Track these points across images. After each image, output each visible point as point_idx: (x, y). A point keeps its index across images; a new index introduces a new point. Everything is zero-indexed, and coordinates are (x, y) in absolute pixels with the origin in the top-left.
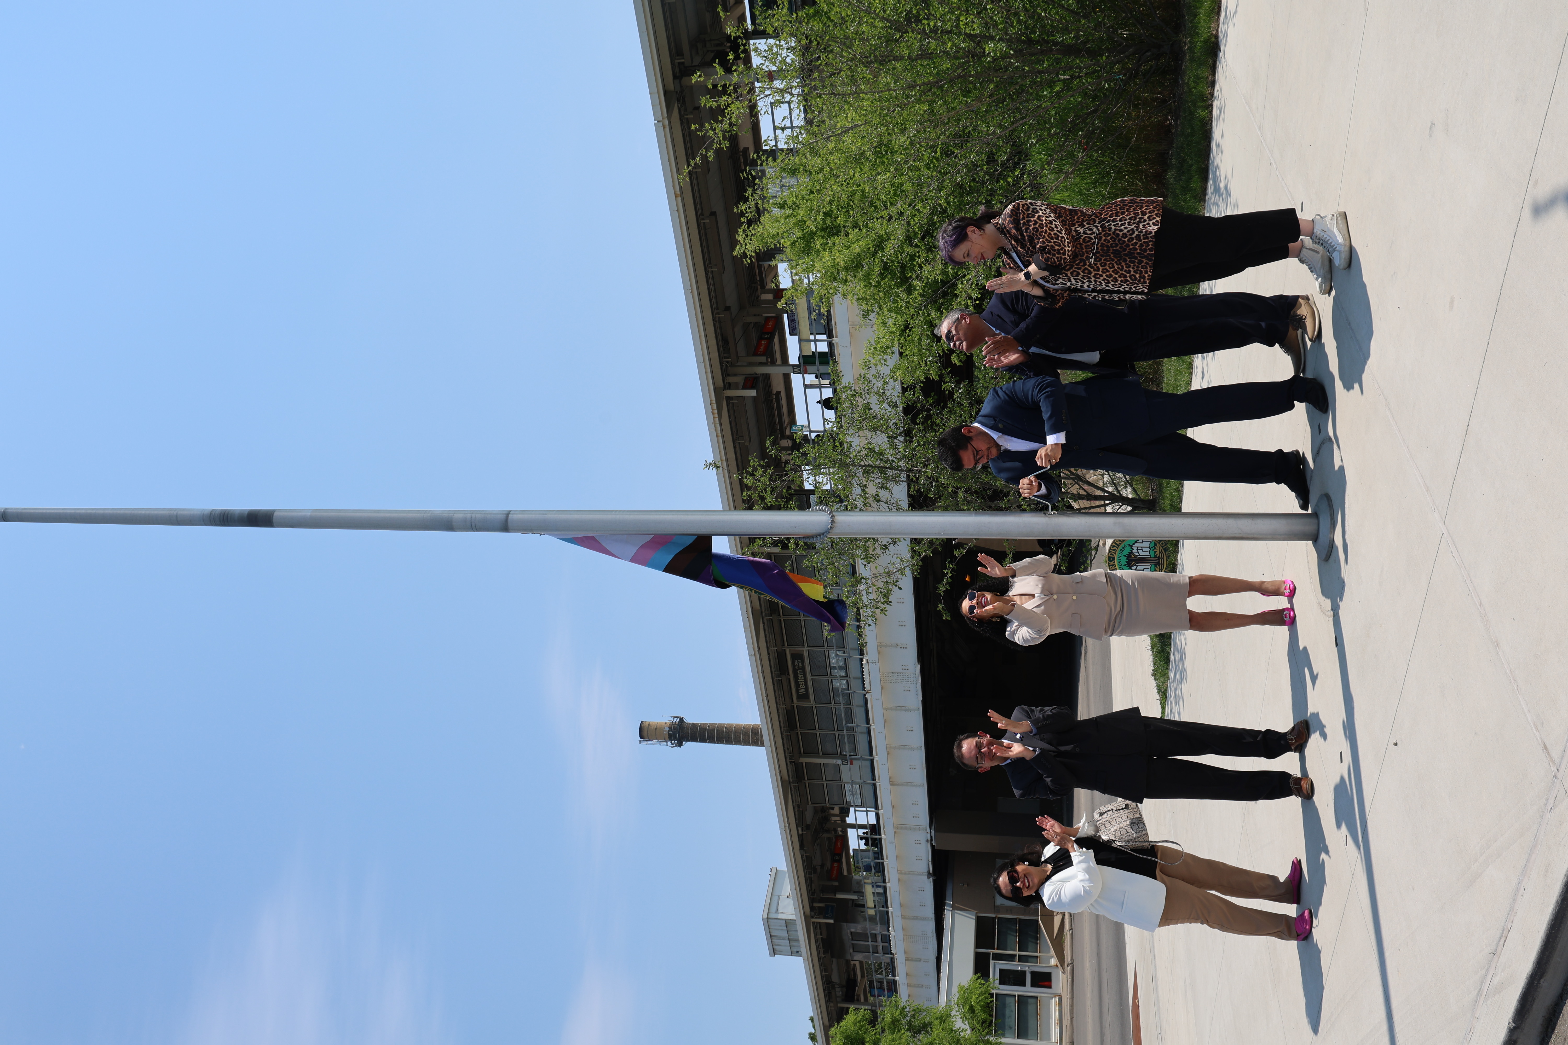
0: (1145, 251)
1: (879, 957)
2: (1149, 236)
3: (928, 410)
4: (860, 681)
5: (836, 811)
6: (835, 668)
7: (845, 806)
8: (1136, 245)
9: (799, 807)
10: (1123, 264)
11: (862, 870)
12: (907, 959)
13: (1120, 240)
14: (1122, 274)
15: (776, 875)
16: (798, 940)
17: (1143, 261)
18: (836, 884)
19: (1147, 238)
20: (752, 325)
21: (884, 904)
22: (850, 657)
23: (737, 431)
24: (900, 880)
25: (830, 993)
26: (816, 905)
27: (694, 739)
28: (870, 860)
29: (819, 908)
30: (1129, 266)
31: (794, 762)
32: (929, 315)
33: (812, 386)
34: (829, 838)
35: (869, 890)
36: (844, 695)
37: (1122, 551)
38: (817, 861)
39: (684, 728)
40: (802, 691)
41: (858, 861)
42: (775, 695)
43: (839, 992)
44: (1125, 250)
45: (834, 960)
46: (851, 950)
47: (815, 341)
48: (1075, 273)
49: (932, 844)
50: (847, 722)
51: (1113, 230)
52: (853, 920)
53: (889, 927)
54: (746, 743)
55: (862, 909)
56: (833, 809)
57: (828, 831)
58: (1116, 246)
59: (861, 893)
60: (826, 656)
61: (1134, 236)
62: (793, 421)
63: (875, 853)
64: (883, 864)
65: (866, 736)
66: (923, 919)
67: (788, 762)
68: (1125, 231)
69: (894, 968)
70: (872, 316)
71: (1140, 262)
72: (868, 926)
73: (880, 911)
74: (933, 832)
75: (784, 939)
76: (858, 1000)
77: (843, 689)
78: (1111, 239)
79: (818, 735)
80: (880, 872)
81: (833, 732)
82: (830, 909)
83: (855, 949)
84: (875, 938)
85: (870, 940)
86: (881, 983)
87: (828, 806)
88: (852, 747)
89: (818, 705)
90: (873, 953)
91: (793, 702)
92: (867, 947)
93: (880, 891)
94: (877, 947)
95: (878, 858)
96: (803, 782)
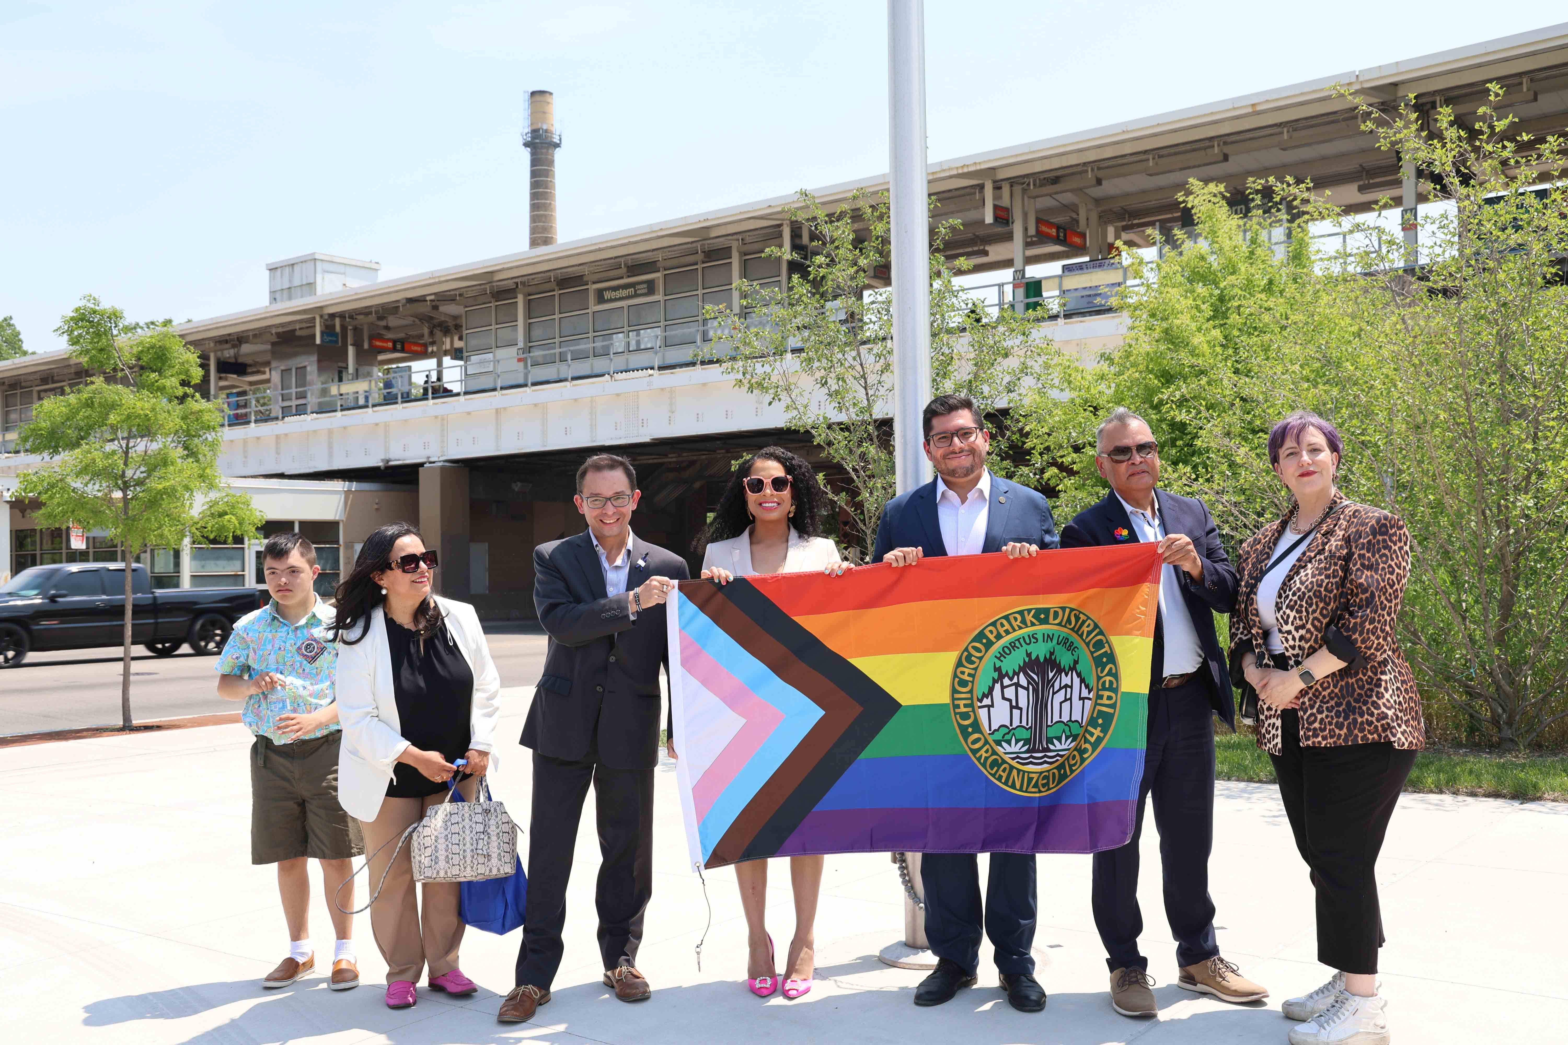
1: (277, 402)
4: (625, 368)
5: (458, 344)
7: (465, 354)
9: (460, 295)
12: (278, 437)
15: (371, 269)
16: (290, 298)
18: (366, 346)
20: (1075, 216)
21: (345, 407)
22: (656, 353)
24: (377, 424)
25: (227, 342)
26: (337, 321)
27: (535, 162)
28: (400, 387)
29: (334, 326)
31: (517, 287)
33: (999, 294)
34: (423, 336)
35: (361, 386)
36: (605, 347)
38: (392, 321)
39: (547, 148)
40: (607, 295)
41: (396, 372)
42: (601, 260)
43: (229, 354)
45: (269, 347)
46: (283, 368)
47: (1058, 297)
49: (424, 463)
50: (572, 352)
52: (322, 367)
53: (317, 413)
54: (533, 228)
55: (336, 379)
56: (461, 339)
57: (431, 333)
59: (357, 376)
60: (652, 325)
63: (410, 394)
64: (396, 403)
65: (554, 377)
66: (331, 455)
67: (516, 280)
69: (266, 421)
72: (315, 386)
73: (335, 402)
74: (440, 464)
75: (290, 281)
76: (220, 378)
77: (613, 346)
79: (553, 317)
80: (385, 400)
81: (557, 336)
82: (334, 339)
83: (285, 372)
84: (302, 396)
85: (299, 390)
86: (245, 406)
87: (465, 332)
88: (541, 360)
89: (591, 315)
90: (282, 395)
91: (594, 283)
92: (290, 388)
93: (361, 402)
94: (291, 399)
95: (402, 398)
96: (492, 300)
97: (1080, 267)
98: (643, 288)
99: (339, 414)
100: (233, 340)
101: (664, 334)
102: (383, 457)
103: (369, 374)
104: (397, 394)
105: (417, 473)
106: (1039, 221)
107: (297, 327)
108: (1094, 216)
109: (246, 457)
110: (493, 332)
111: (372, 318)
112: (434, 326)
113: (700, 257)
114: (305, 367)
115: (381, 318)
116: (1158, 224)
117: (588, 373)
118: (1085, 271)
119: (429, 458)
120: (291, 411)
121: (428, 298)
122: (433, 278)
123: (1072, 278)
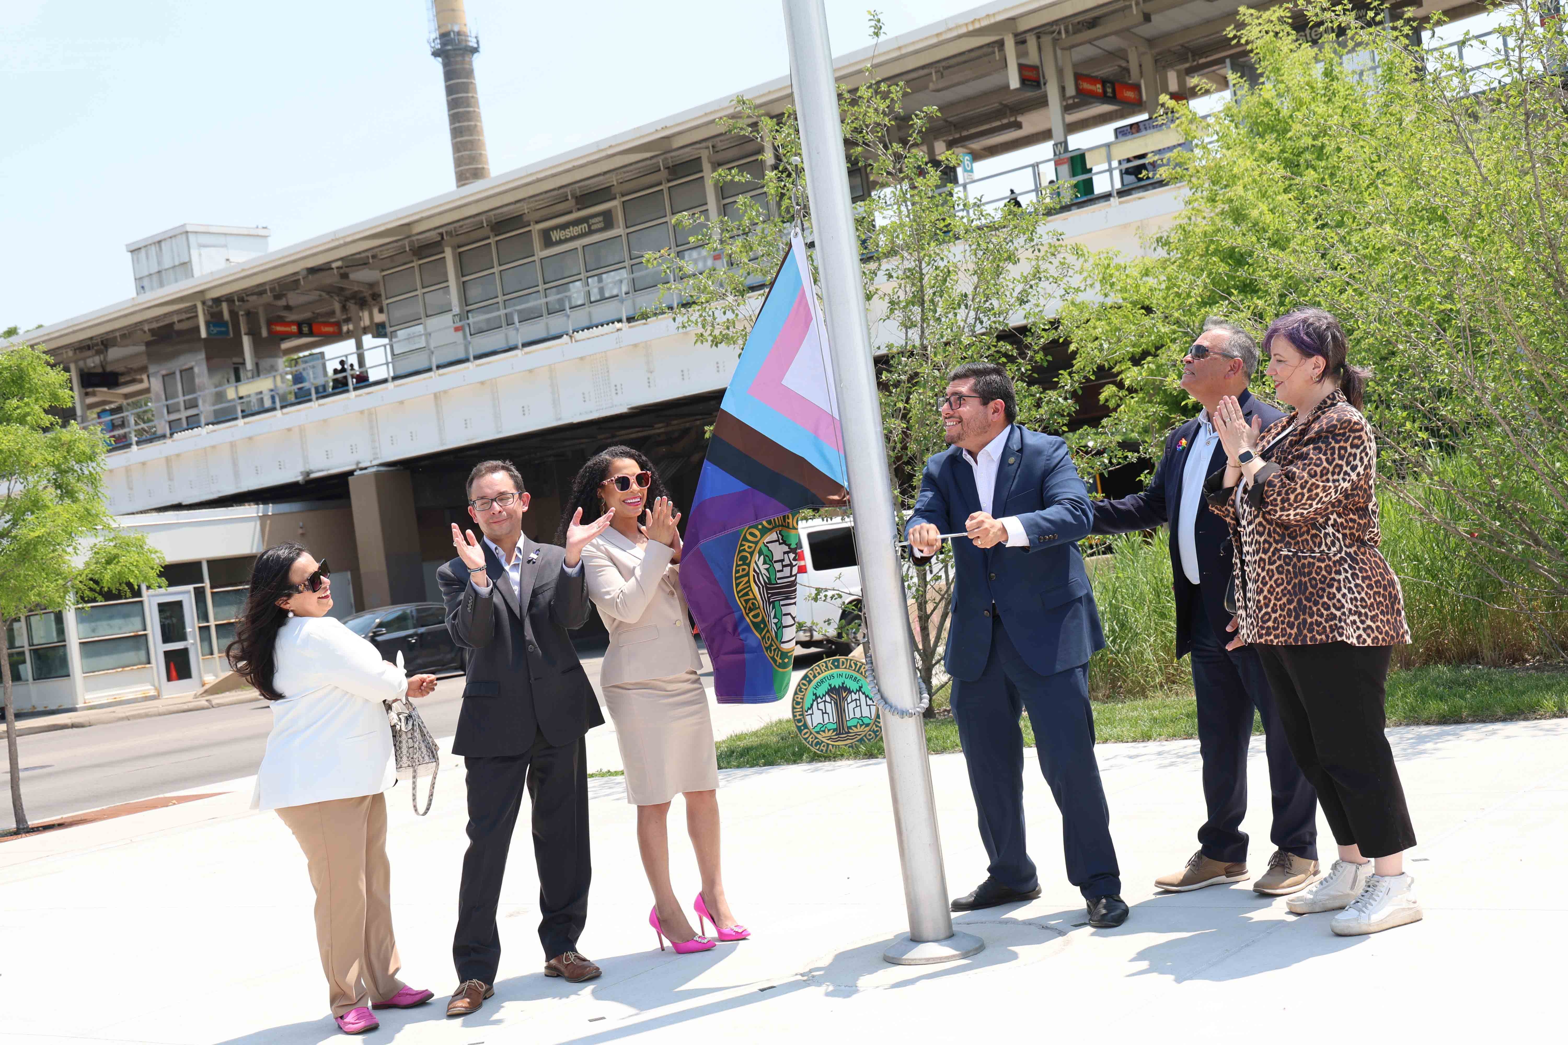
1: (163, 416)
2: (1336, 633)
3: (1022, 355)
4: (587, 324)
5: (379, 318)
6: (600, 281)
7: (389, 330)
9: (374, 257)
11: (294, 369)
12: (168, 460)
13: (1324, 590)
14: (1270, 601)
15: (258, 236)
16: (161, 285)
18: (264, 333)
19: (1332, 631)
20: (1124, 64)
21: (247, 412)
22: (622, 301)
23: (949, 67)
24: (289, 430)
25: (89, 348)
26: (225, 306)
27: (449, 75)
28: (312, 380)
29: (221, 313)
31: (442, 238)
32: (1174, 341)
33: (1037, 176)
34: (332, 313)
35: (264, 385)
36: (561, 301)
37: (851, 677)
38: (294, 299)
39: (463, 55)
40: (555, 236)
41: (306, 362)
42: (541, 194)
43: (93, 362)
44: (1308, 600)
45: (143, 348)
46: (164, 372)
47: (1110, 170)
48: (1261, 529)
49: (355, 470)
50: (520, 312)
51: (1337, 577)
52: (213, 366)
53: (213, 424)
54: (459, 162)
55: (233, 378)
56: (381, 311)
57: (344, 308)
58: (1312, 586)
59: (258, 372)
60: (615, 267)
61: (1333, 610)
62: (977, 156)
64: (310, 400)
65: (502, 345)
66: (237, 474)
67: (440, 230)
68: (1339, 596)
69: (151, 441)
70: (1162, 253)
72: (207, 391)
73: (234, 407)
74: (374, 469)
75: (159, 263)
76: (87, 394)
77: (569, 298)
78: (1323, 576)
79: (492, 271)
80: (296, 398)
81: (500, 294)
82: (223, 329)
83: (167, 378)
84: (192, 404)
85: (187, 397)
86: (123, 425)
87: (385, 302)
88: (483, 327)
89: (538, 264)
90: (167, 406)
91: (537, 222)
92: (175, 396)
93: (268, 404)
94: (179, 411)
95: (317, 392)
96: (415, 259)
97: (1135, 128)
98: (597, 223)
99: (241, 422)
100: (97, 345)
101: (632, 276)
102: (302, 470)
103: (273, 368)
104: (309, 390)
105: (346, 484)
106: (1078, 77)
107: (175, 319)
108: (1148, 61)
109: (131, 489)
110: (420, 298)
111: (268, 298)
112: (347, 299)
113: (664, 174)
114: (192, 368)
115: (278, 297)
116: (1228, 61)
117: (543, 335)
119: (358, 463)
120: (181, 424)
121: (334, 265)
122: (338, 239)
123: (1129, 143)
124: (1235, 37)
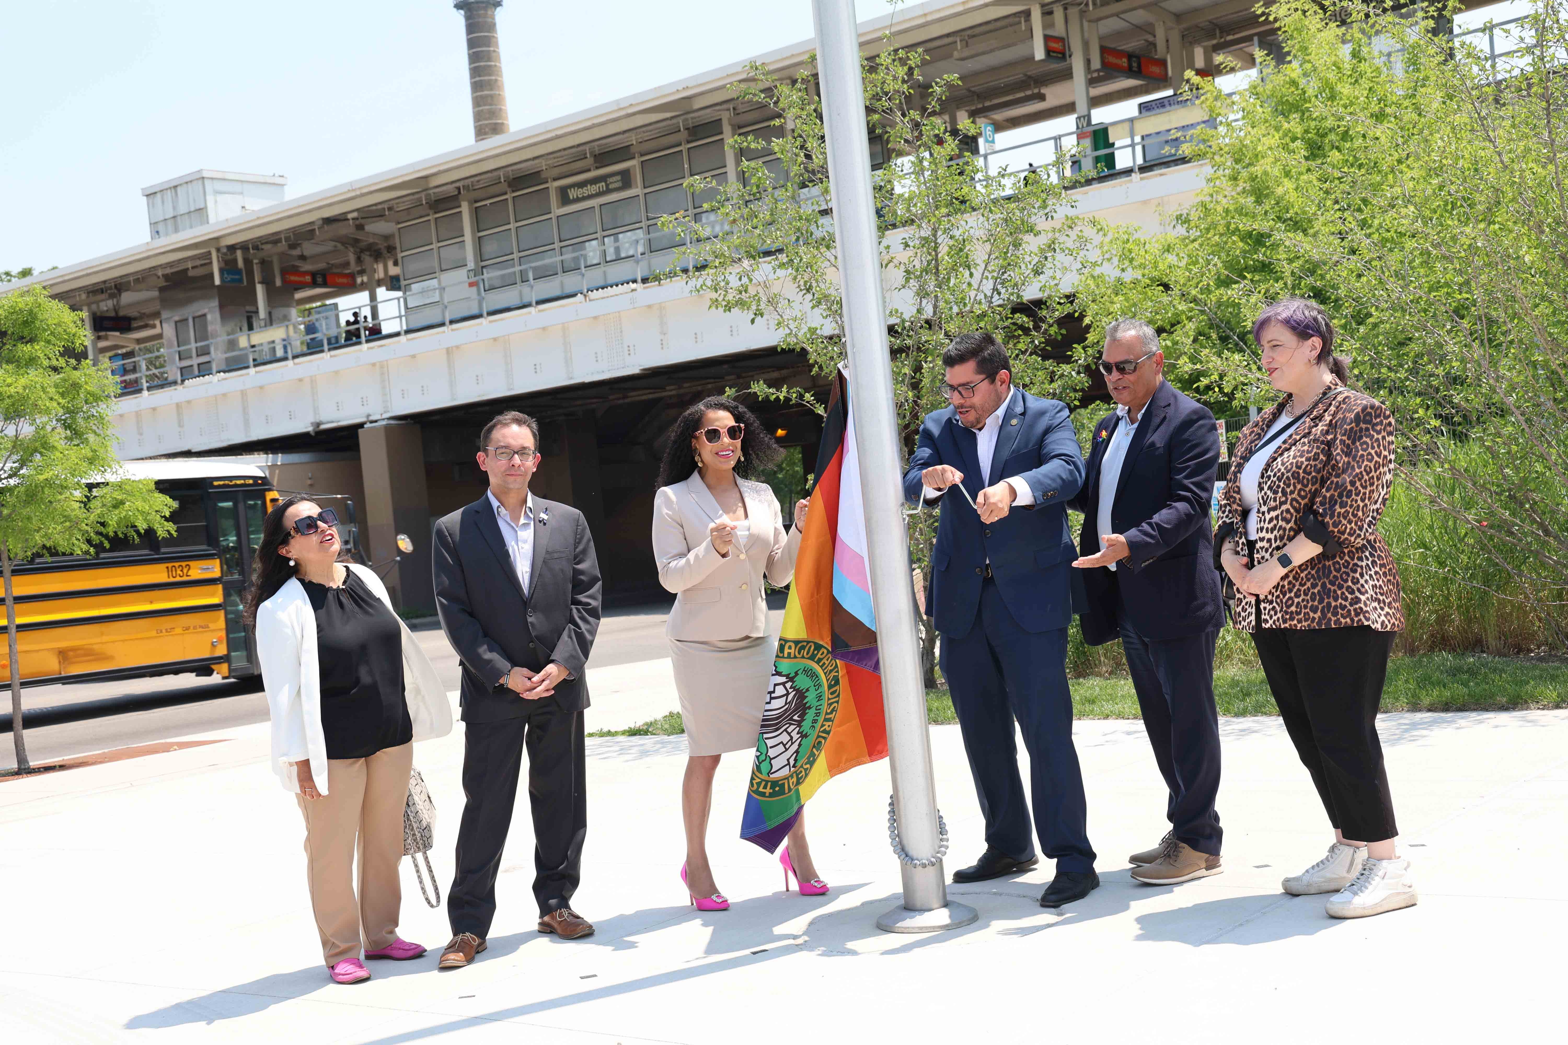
0: (1335, 614)
1: (174, 362)
3: (1037, 327)
4: (602, 283)
5: (393, 271)
6: (616, 240)
7: (403, 283)
8: (1342, 599)
9: (390, 209)
10: (1309, 584)
11: (307, 319)
12: (178, 406)
13: (1348, 575)
15: (275, 185)
16: (176, 231)
17: (1315, 612)
18: (278, 282)
20: (1151, 39)
21: (259, 361)
22: (637, 262)
23: (974, 36)
24: (301, 380)
25: (102, 291)
26: (239, 254)
27: (471, 28)
28: (325, 331)
29: (235, 261)
30: (1306, 594)
31: (459, 193)
32: (1189, 318)
33: (1059, 148)
34: (347, 264)
35: (277, 334)
36: (576, 260)
38: (308, 248)
39: (486, 9)
40: (573, 194)
41: (319, 313)
42: (560, 151)
43: (106, 306)
44: (1333, 584)
45: (156, 293)
46: (177, 318)
47: (1133, 146)
49: (365, 423)
50: (535, 269)
52: (225, 313)
53: (224, 372)
54: (478, 117)
55: (245, 327)
56: (396, 264)
57: (359, 260)
58: (1336, 570)
59: (270, 321)
60: (632, 226)
62: (999, 127)
63: (337, 338)
64: (322, 351)
65: (516, 302)
66: (245, 423)
67: (457, 185)
69: (161, 386)
70: (1182, 231)
71: (1314, 610)
72: (219, 339)
73: (246, 356)
74: (385, 423)
75: (174, 208)
76: (99, 338)
77: (585, 257)
79: (508, 227)
80: (308, 348)
81: (515, 250)
82: (237, 277)
83: (180, 324)
84: (204, 351)
85: (199, 344)
86: (134, 370)
87: (400, 255)
88: (497, 283)
89: (554, 221)
90: (179, 352)
91: (555, 179)
92: (187, 342)
93: (280, 353)
94: (191, 357)
95: (329, 343)
96: (431, 212)
97: (1161, 104)
98: (615, 183)
99: (252, 371)
100: (110, 288)
101: (648, 236)
102: (312, 420)
103: (286, 318)
104: (322, 341)
105: (356, 437)
106: (1104, 50)
107: (190, 265)
108: (1175, 37)
109: (141, 434)
110: (435, 252)
111: (283, 246)
112: (362, 251)
113: (683, 135)
114: (204, 315)
115: (293, 246)
116: (1256, 39)
117: (558, 293)
118: (1168, 108)
119: (368, 416)
120: (192, 371)
121: (350, 216)
122: (355, 191)
123: (1153, 118)
124: (1263, 14)
